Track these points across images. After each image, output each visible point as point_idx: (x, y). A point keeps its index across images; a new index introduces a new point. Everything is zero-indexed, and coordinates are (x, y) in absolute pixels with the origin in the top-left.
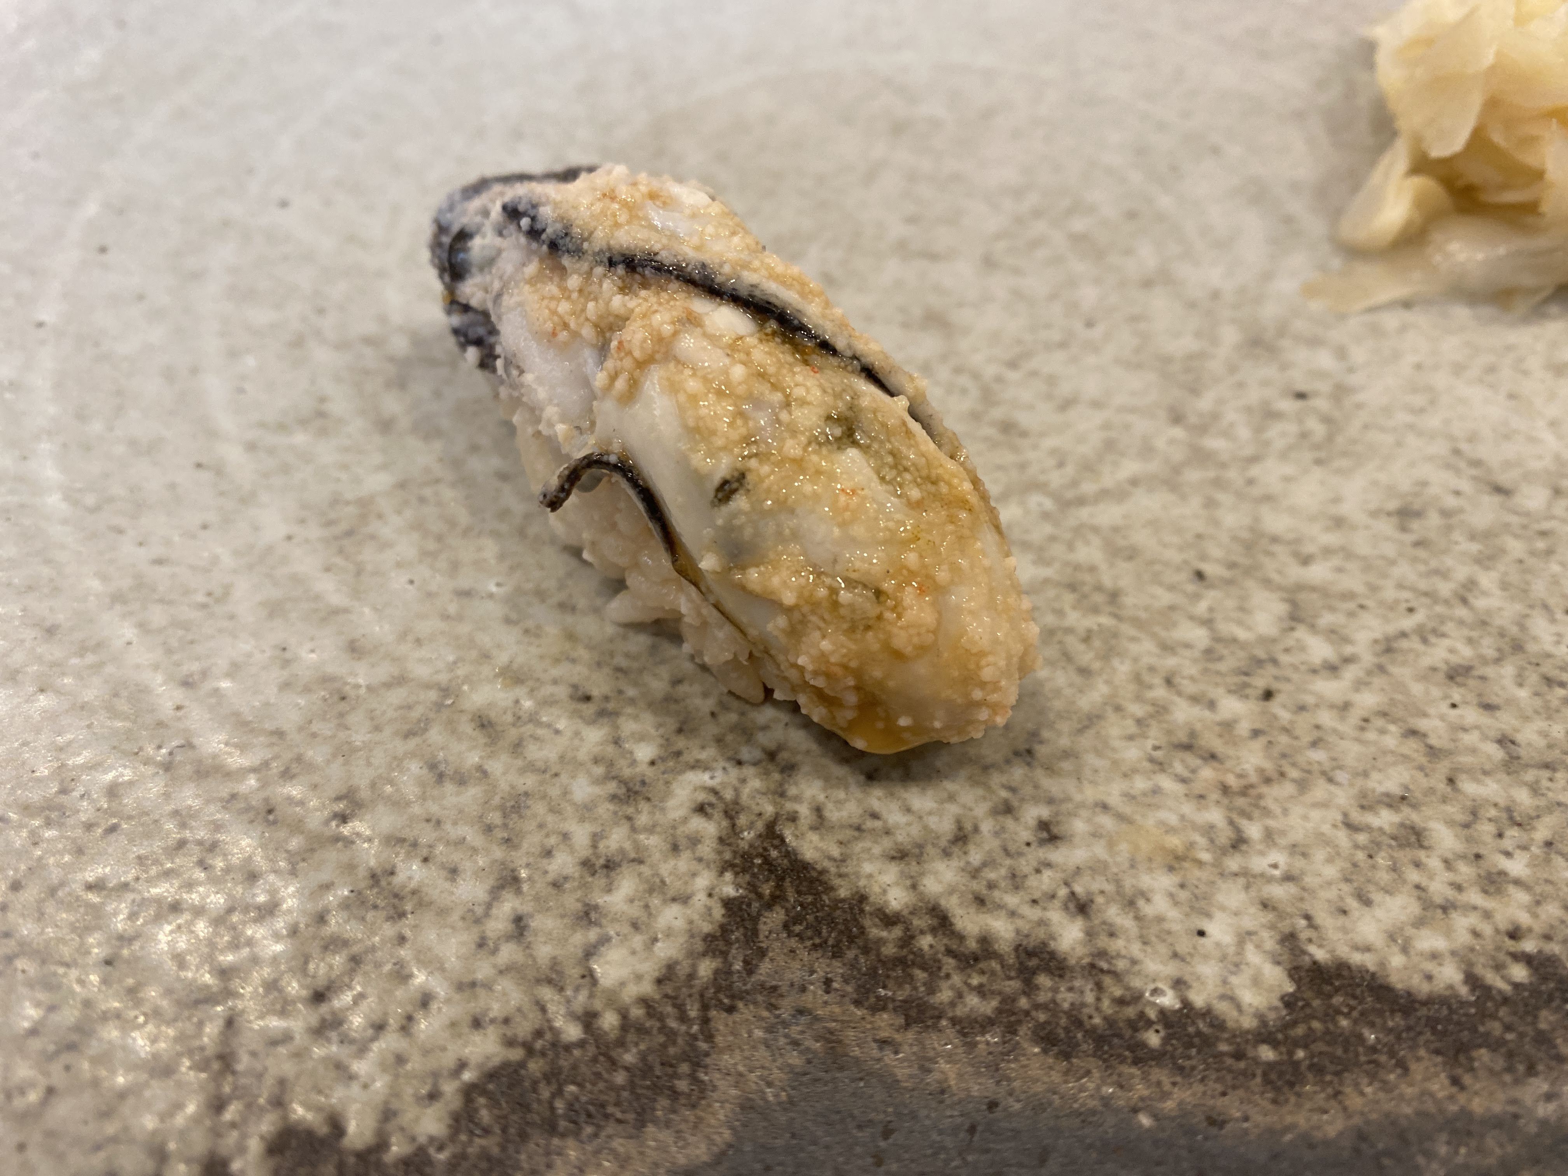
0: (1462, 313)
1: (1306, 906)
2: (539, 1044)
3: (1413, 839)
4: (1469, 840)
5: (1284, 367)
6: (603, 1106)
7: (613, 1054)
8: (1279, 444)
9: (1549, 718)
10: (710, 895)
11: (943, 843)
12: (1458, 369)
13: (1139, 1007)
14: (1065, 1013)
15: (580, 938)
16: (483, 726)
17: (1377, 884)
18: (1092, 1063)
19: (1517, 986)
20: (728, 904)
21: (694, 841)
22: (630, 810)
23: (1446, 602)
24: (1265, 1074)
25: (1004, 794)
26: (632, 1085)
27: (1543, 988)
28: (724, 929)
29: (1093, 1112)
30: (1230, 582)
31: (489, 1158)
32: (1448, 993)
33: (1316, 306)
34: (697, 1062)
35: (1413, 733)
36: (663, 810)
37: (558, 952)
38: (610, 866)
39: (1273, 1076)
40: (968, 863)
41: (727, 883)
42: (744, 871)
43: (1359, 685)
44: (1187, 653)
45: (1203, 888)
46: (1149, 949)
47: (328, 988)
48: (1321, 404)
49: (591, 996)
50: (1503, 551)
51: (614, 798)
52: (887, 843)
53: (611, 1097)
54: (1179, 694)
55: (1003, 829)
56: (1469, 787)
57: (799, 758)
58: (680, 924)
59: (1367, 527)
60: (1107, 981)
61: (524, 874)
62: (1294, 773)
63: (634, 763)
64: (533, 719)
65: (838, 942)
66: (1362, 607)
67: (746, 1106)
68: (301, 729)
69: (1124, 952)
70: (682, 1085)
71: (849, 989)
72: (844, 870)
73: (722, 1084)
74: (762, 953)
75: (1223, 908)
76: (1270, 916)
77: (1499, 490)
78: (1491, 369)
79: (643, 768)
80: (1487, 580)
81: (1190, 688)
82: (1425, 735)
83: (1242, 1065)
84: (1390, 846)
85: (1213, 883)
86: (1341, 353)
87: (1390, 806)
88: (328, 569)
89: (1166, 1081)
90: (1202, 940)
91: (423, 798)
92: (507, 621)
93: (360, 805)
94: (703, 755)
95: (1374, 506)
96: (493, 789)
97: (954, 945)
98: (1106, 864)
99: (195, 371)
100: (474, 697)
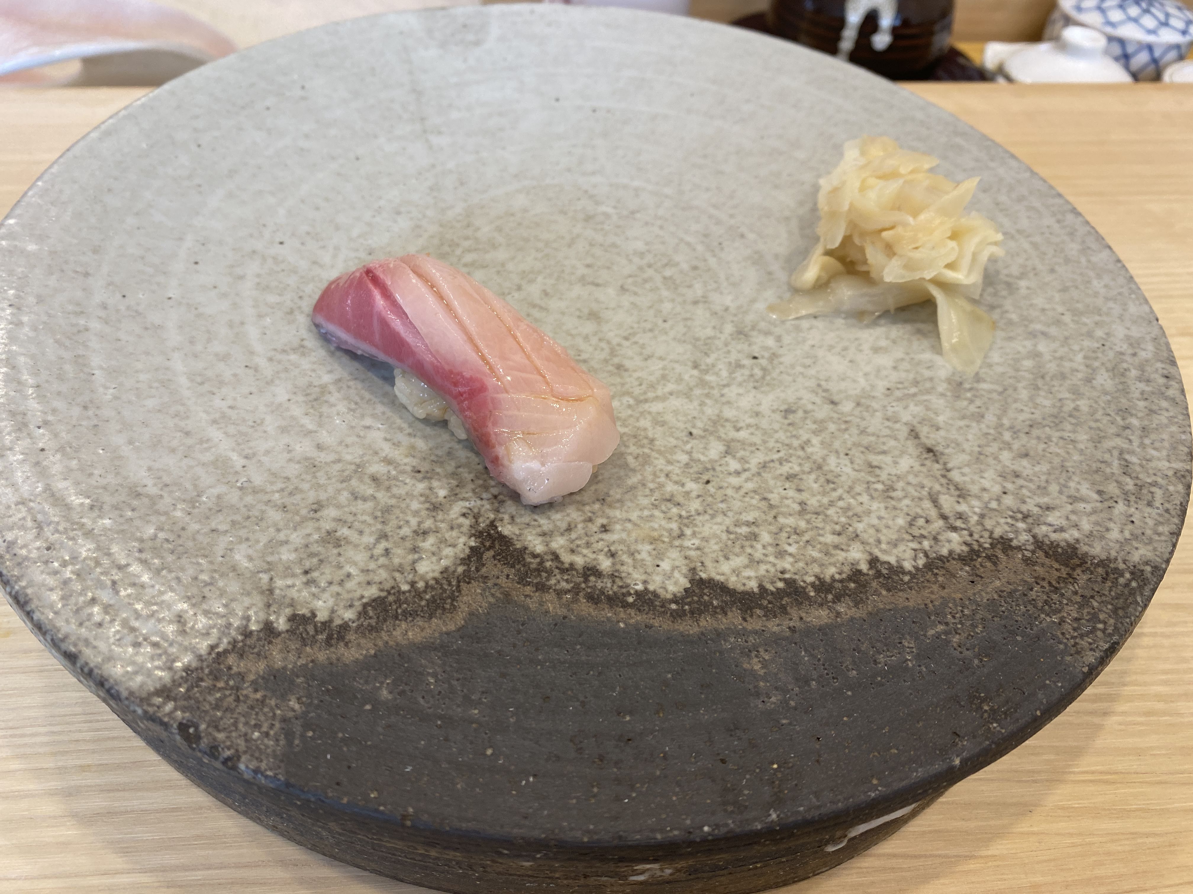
0: (840, 322)
1: (703, 559)
2: (392, 592)
3: (753, 537)
4: (776, 539)
5: (750, 344)
6: (416, 611)
7: (422, 595)
8: (740, 379)
9: (824, 495)
10: (465, 545)
11: (562, 530)
12: (831, 348)
13: (628, 589)
14: (598, 590)
15: (411, 557)
16: (374, 480)
17: (733, 552)
18: (606, 606)
19: (777, 589)
20: (471, 548)
21: (460, 526)
22: (434, 514)
23: (795, 449)
24: (671, 613)
25: (590, 514)
26: (428, 605)
27: (788, 590)
28: (469, 557)
29: (603, 622)
30: (703, 437)
31: (372, 626)
32: (750, 590)
33: (772, 316)
34: (453, 599)
35: (765, 499)
36: (448, 514)
37: (402, 561)
38: (425, 533)
39: (674, 614)
40: (570, 538)
41: (472, 541)
42: (479, 537)
43: (747, 480)
44: (678, 465)
45: (663, 550)
46: (636, 570)
47: (310, 569)
48: (763, 362)
49: (414, 576)
50: (827, 429)
51: (428, 509)
52: (539, 530)
53: (420, 609)
54: (670, 480)
55: (587, 527)
56: (781, 520)
58: (452, 554)
59: (769, 417)
60: (617, 580)
61: (390, 534)
62: (710, 512)
63: (437, 497)
64: (396, 478)
65: (514, 562)
66: (757, 449)
67: (471, 614)
68: (297, 477)
69: (626, 570)
70: (448, 606)
71: (516, 578)
72: (519, 539)
73: (462, 606)
74: (483, 565)
75: (669, 558)
76: (687, 561)
77: (833, 403)
78: (845, 349)
79: (441, 499)
80: (815, 441)
81: (675, 478)
82: (770, 500)
83: (663, 609)
84: (742, 540)
85: (667, 549)
86: (779, 339)
87: (747, 525)
88: (307, 414)
89: (633, 614)
90: (658, 568)
91: (349, 505)
92: (386, 439)
93: (322, 506)
94: (467, 495)
95: (775, 407)
96: (378, 503)
97: (559, 565)
98: (625, 540)
99: (242, 323)
100: (371, 468)
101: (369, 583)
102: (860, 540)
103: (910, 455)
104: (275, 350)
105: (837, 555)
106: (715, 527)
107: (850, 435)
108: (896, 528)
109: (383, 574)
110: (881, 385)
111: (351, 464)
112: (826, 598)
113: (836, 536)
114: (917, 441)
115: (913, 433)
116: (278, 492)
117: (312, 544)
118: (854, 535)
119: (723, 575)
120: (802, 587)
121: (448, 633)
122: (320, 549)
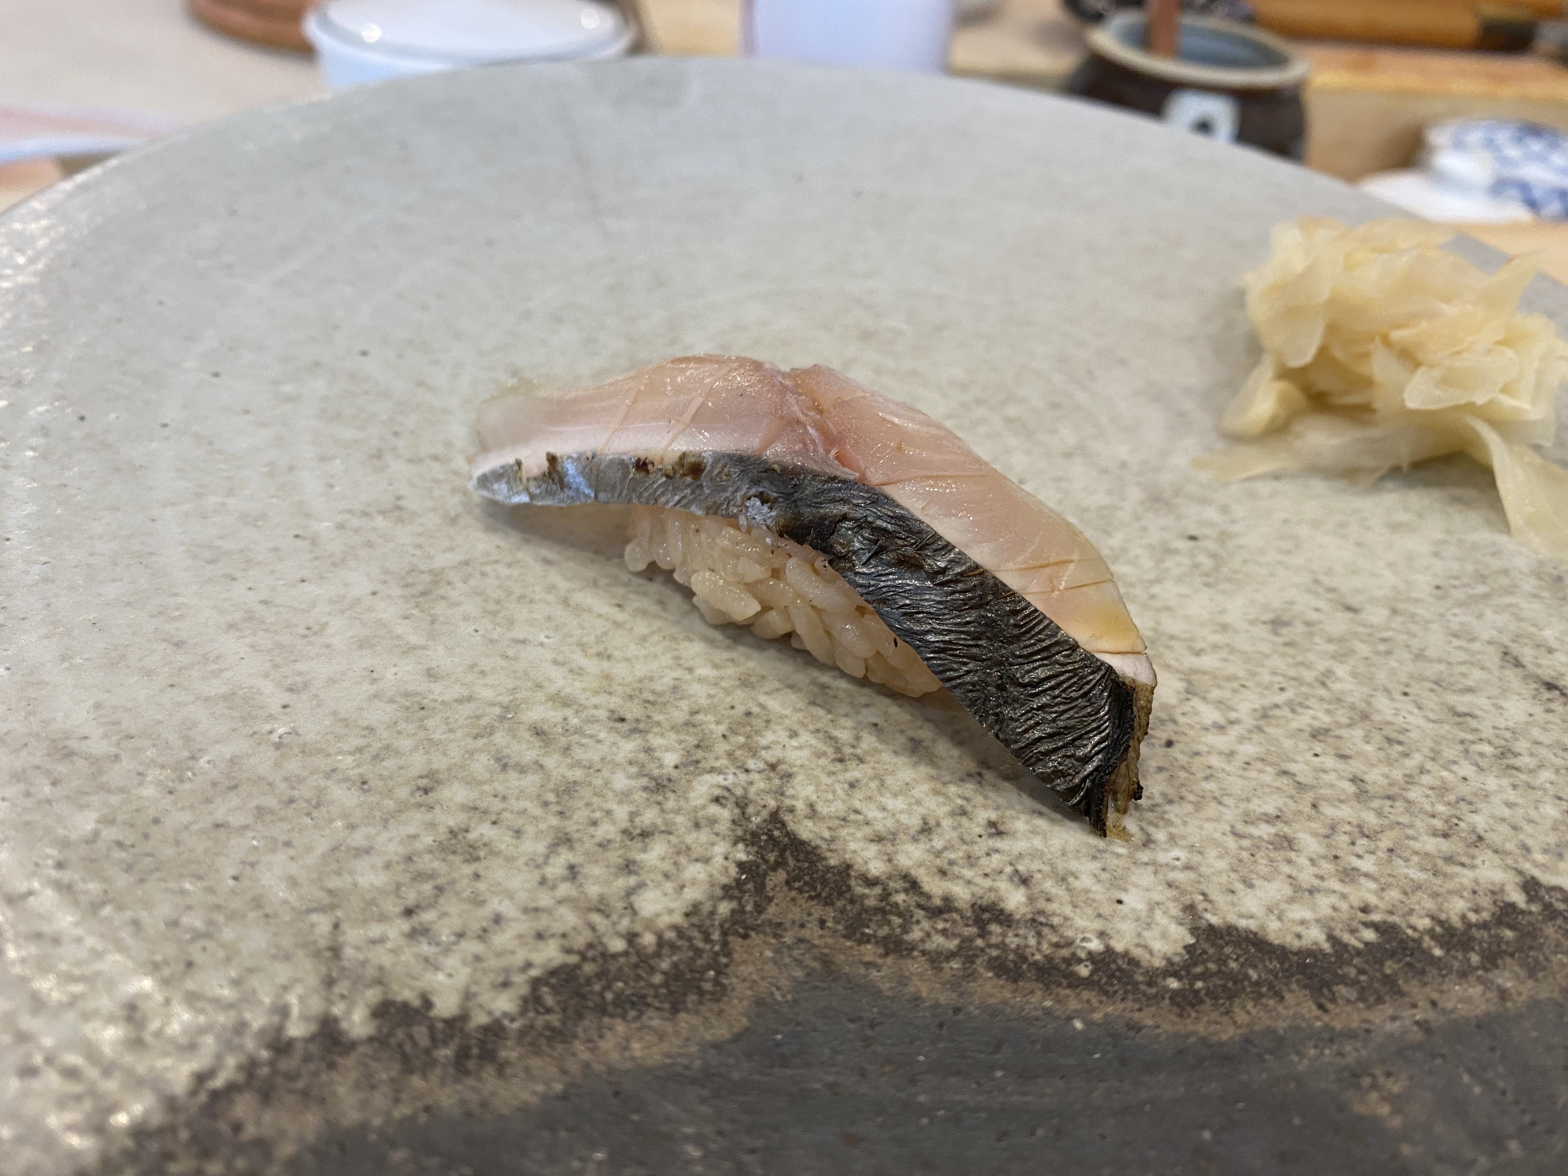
0: (1318, 485)
1: (1202, 887)
2: (590, 954)
3: (1286, 844)
4: (1328, 846)
5: (1179, 518)
6: (644, 997)
7: (652, 962)
8: (1176, 571)
9: (1390, 765)
10: (726, 858)
11: (912, 832)
13: (1072, 949)
14: (1012, 951)
15: (621, 883)
16: (537, 734)
17: (1257, 874)
18: (1036, 985)
19: (1367, 944)
20: (741, 865)
21: (712, 821)
22: (660, 798)
23: (1310, 685)
24: (1172, 998)
25: (960, 802)
26: (666, 984)
27: (1387, 946)
28: (739, 883)
29: (1037, 1018)
31: (552, 1029)
32: (1314, 947)
33: (1204, 476)
34: (718, 970)
35: (1285, 773)
36: (686, 799)
37: (605, 891)
38: (645, 834)
39: (1178, 999)
40: (932, 847)
41: (739, 851)
42: (753, 844)
43: (1241, 739)
45: (1120, 872)
46: (1078, 911)
47: (418, 906)
48: (1209, 544)
49: (632, 921)
50: (1354, 651)
51: (645, 789)
52: (867, 830)
53: (651, 992)
55: (960, 825)
56: (1328, 810)
57: (795, 769)
58: (702, 876)
59: (1247, 632)
60: (1046, 931)
61: (576, 836)
62: (1191, 797)
63: (661, 766)
64: (579, 731)
65: (830, 895)
66: (1243, 686)
67: (760, 1002)
68: (388, 727)
69: (1058, 912)
70: (708, 986)
71: (840, 927)
72: (832, 847)
73: (739, 987)
74: (770, 900)
75: (1136, 886)
76: (1174, 893)
77: (1349, 609)
78: (1342, 525)
79: (669, 770)
80: (1341, 670)
82: (1294, 775)
83: (1153, 990)
84: (1268, 849)
85: (1128, 869)
87: (1268, 822)
88: (406, 618)
89: (1094, 1000)
90: (1120, 907)
91: (490, 781)
92: (556, 662)
93: (439, 782)
94: (717, 764)
95: (1252, 617)
96: (548, 777)
97: (923, 901)
98: (1042, 853)
99: (291, 469)
100: (530, 714)
101: (540, 936)
102: (1489, 847)
103: (1519, 694)
104: (350, 512)
105: (1457, 874)
106: (1207, 825)
107: (1399, 661)
108: (1549, 824)
109: (568, 918)
110: (1423, 584)
111: (493, 705)
112: (1468, 960)
113: (1441, 840)
114: (1519, 670)
115: (1508, 657)
116: (351, 753)
117: (419, 854)
118: (1474, 837)
119: (1252, 917)
120: (1414, 940)
121: (716, 1046)
122: (436, 864)
